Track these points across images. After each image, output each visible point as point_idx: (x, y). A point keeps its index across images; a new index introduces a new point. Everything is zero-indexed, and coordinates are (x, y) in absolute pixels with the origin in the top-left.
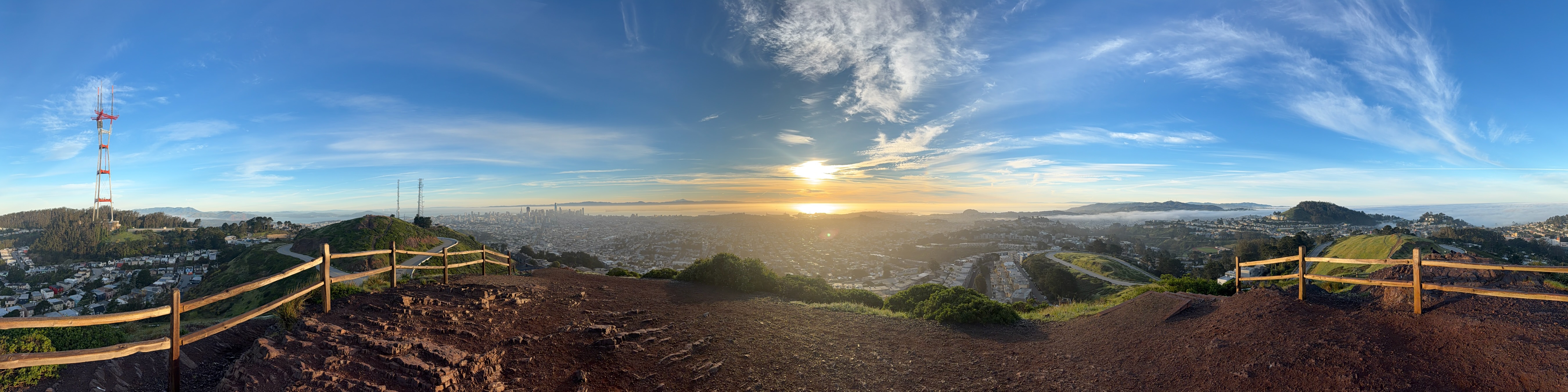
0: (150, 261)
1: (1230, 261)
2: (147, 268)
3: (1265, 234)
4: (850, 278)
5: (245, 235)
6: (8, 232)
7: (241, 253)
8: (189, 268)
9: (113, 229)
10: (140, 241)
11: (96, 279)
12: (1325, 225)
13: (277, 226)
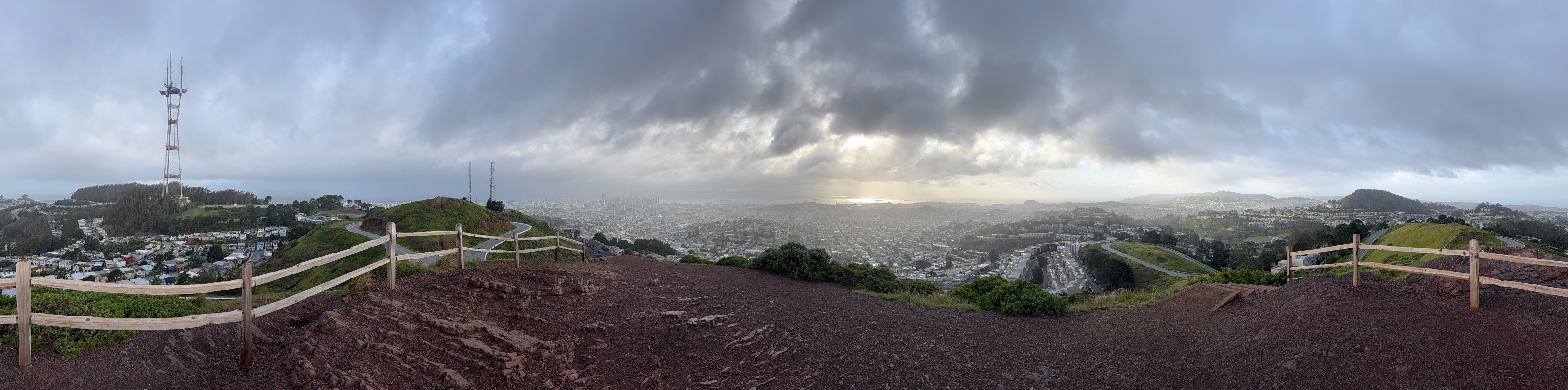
0: (221, 236)
1: (1282, 250)
2: (218, 243)
3: (1319, 224)
4: (915, 268)
5: (315, 213)
6: (84, 204)
7: (310, 230)
8: (260, 244)
9: (182, 205)
10: (211, 217)
11: (166, 252)
12: (1380, 213)
13: (347, 204)
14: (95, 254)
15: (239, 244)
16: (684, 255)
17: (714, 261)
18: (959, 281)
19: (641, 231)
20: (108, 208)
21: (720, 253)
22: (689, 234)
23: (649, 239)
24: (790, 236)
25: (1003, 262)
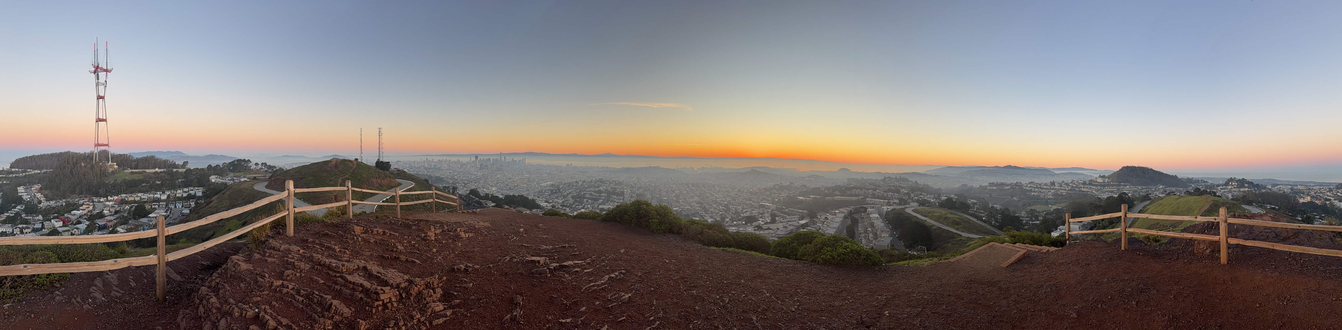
0: (145, 196)
1: (1062, 217)
2: (143, 203)
3: (1092, 195)
4: (744, 223)
5: (227, 175)
6: (22, 172)
7: (223, 190)
8: (179, 203)
9: (111, 170)
10: (136, 180)
11: (98, 211)
12: (1143, 187)
13: (255, 167)
14: (35, 217)
15: (161, 203)
16: (547, 209)
17: (572, 215)
18: (782, 234)
19: (510, 188)
20: (45, 175)
21: (577, 208)
22: (552, 191)
23: (517, 195)
24: (637, 195)
25: (821, 219)
